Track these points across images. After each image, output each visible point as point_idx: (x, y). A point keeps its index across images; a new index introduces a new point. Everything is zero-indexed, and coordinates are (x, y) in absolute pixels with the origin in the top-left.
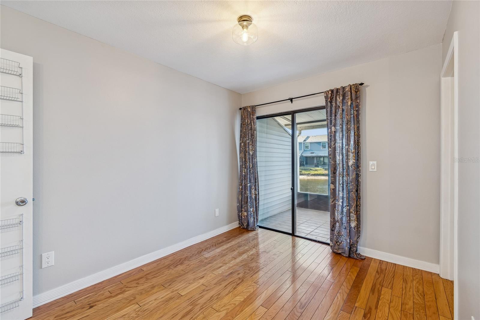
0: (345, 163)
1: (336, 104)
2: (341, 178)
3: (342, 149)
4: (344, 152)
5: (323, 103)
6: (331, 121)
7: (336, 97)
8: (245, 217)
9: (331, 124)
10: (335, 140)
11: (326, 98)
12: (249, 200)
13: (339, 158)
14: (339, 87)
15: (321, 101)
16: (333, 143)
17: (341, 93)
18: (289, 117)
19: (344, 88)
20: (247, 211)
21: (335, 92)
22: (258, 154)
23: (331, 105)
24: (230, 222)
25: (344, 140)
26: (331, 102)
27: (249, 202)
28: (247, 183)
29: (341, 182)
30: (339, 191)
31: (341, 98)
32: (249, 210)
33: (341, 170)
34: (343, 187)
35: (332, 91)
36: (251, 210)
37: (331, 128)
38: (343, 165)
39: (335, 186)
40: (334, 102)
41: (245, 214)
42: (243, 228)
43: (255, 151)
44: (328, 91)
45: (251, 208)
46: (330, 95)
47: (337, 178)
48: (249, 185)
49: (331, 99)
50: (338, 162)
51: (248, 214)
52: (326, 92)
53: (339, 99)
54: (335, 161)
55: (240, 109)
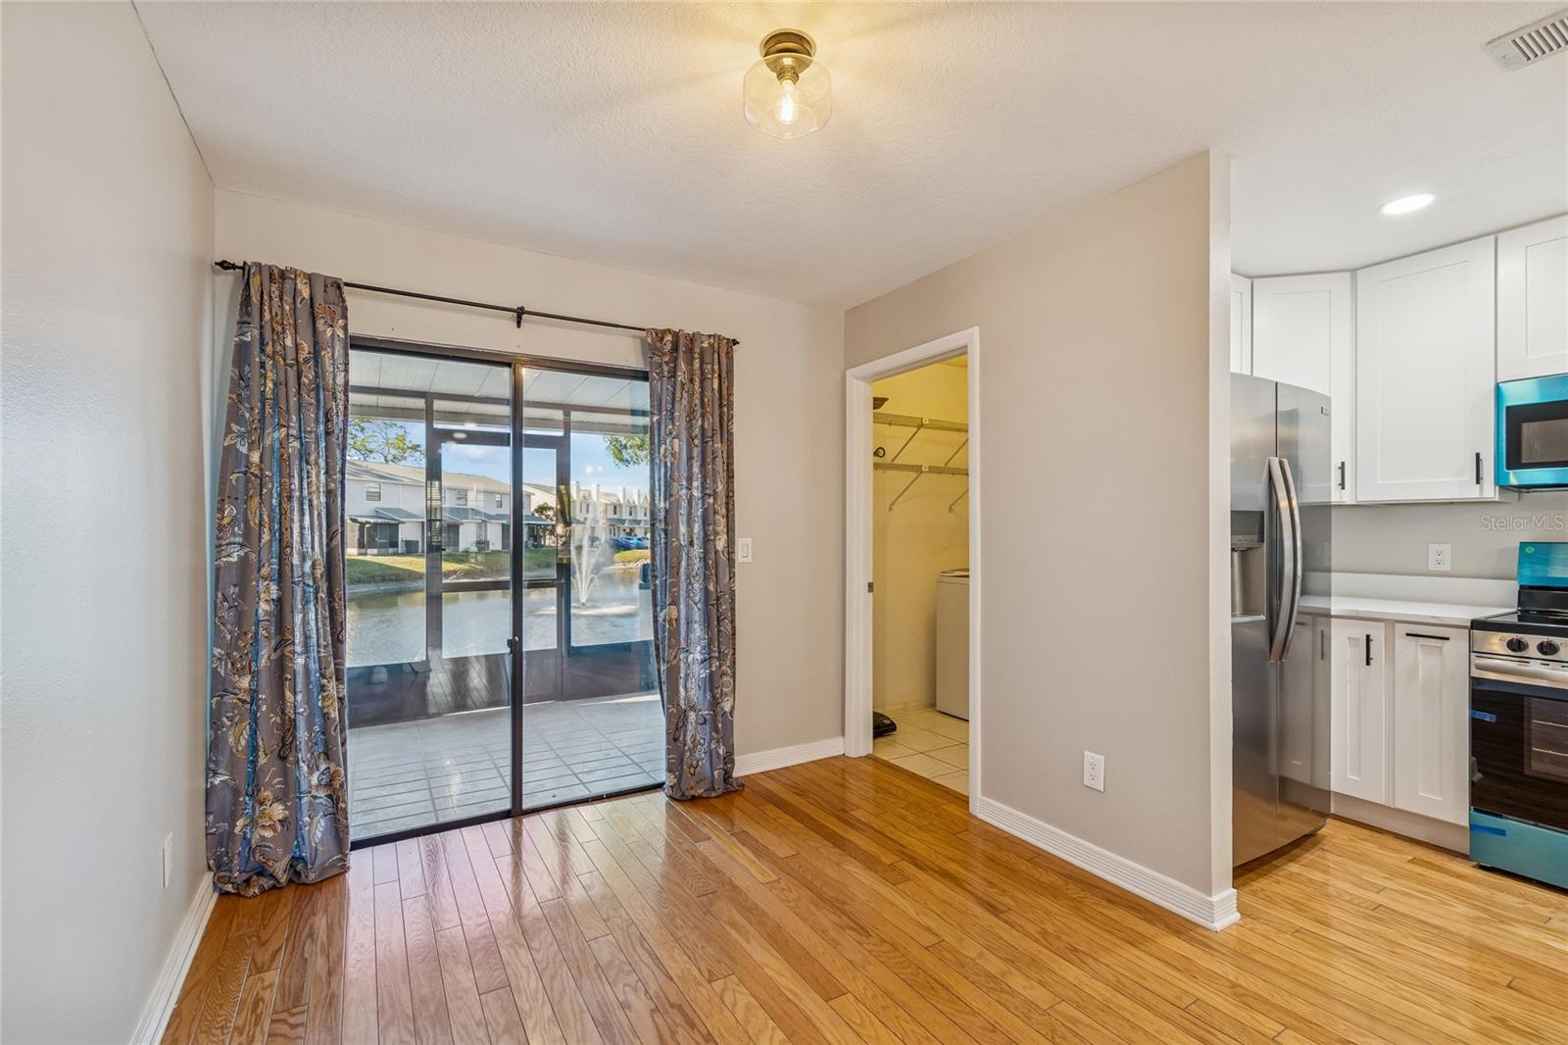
8: (275, 830)
11: (653, 348)
12: (302, 735)
15: (629, 355)
20: (289, 792)
27: (303, 747)
28: (294, 652)
30: (689, 623)
32: (304, 787)
35: (676, 335)
36: (314, 780)
39: (679, 611)
41: (278, 811)
42: (263, 891)
44: (660, 335)
45: (311, 772)
46: (669, 347)
48: (300, 661)
51: (296, 810)
52: (655, 334)
55: (225, 265)
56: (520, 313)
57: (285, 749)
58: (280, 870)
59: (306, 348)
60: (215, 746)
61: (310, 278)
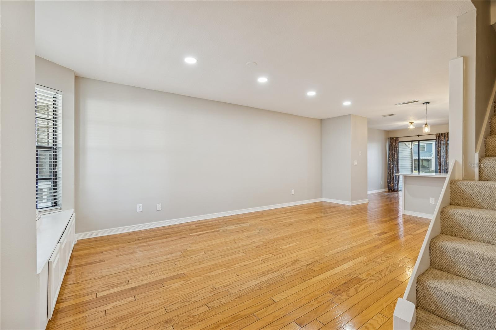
0: (445, 162)
1: (441, 139)
2: (443, 167)
3: (444, 156)
4: (445, 157)
5: (435, 138)
6: (439, 146)
7: (441, 137)
9: (439, 147)
10: (441, 153)
11: (436, 136)
12: (395, 178)
13: (442, 160)
14: (443, 132)
16: (439, 154)
17: (443, 135)
18: (417, 143)
19: (444, 133)
20: (393, 183)
21: (440, 135)
22: (399, 158)
23: (439, 140)
24: (385, 188)
25: (445, 153)
26: (439, 138)
29: (443, 169)
31: (443, 137)
33: (443, 164)
34: (444, 171)
35: (439, 134)
36: (396, 183)
37: (439, 148)
38: (444, 162)
39: (441, 171)
40: (440, 138)
41: (393, 185)
42: (391, 190)
43: (398, 157)
44: (437, 134)
45: (396, 182)
46: (438, 136)
47: (442, 167)
48: (394, 171)
49: (439, 137)
50: (442, 161)
51: (394, 185)
52: (436, 135)
53: (442, 137)
54: (441, 161)
55: (389, 138)
56: (418, 136)
57: (393, 179)
58: (393, 189)
59: (395, 144)
60: (388, 178)
61: (395, 137)
